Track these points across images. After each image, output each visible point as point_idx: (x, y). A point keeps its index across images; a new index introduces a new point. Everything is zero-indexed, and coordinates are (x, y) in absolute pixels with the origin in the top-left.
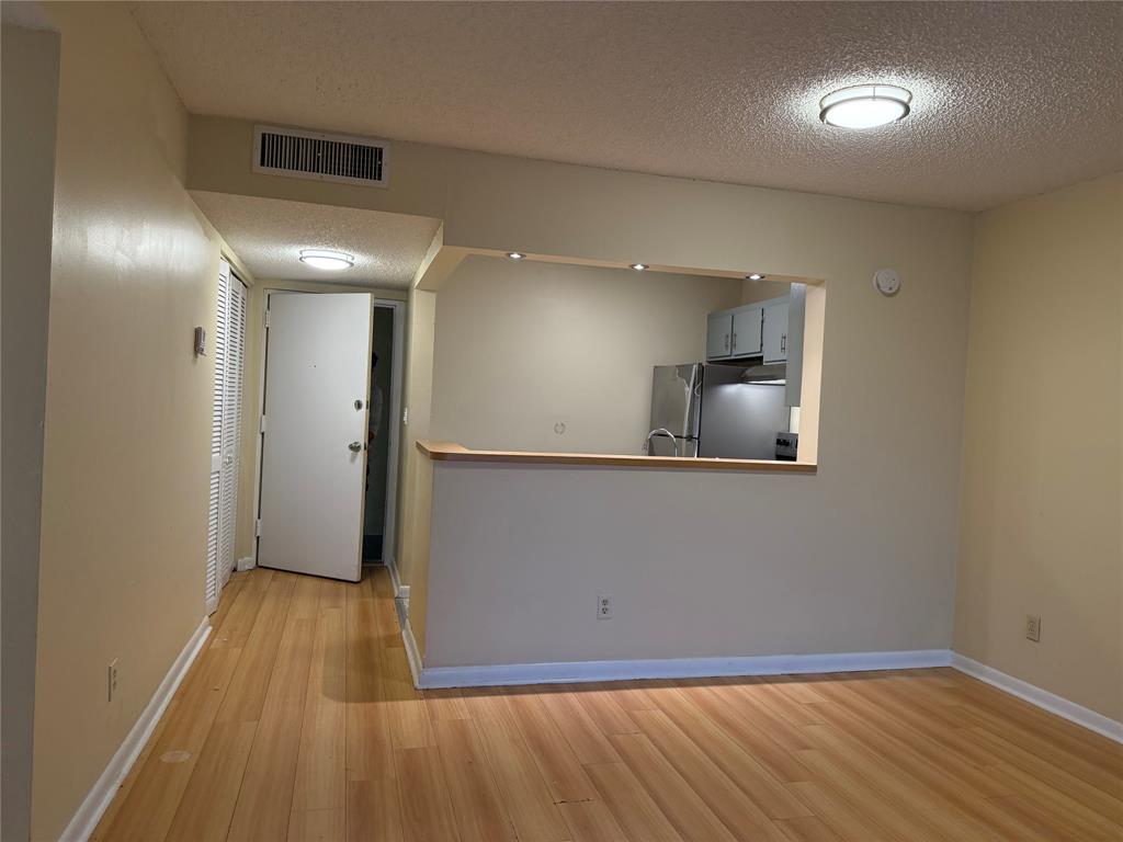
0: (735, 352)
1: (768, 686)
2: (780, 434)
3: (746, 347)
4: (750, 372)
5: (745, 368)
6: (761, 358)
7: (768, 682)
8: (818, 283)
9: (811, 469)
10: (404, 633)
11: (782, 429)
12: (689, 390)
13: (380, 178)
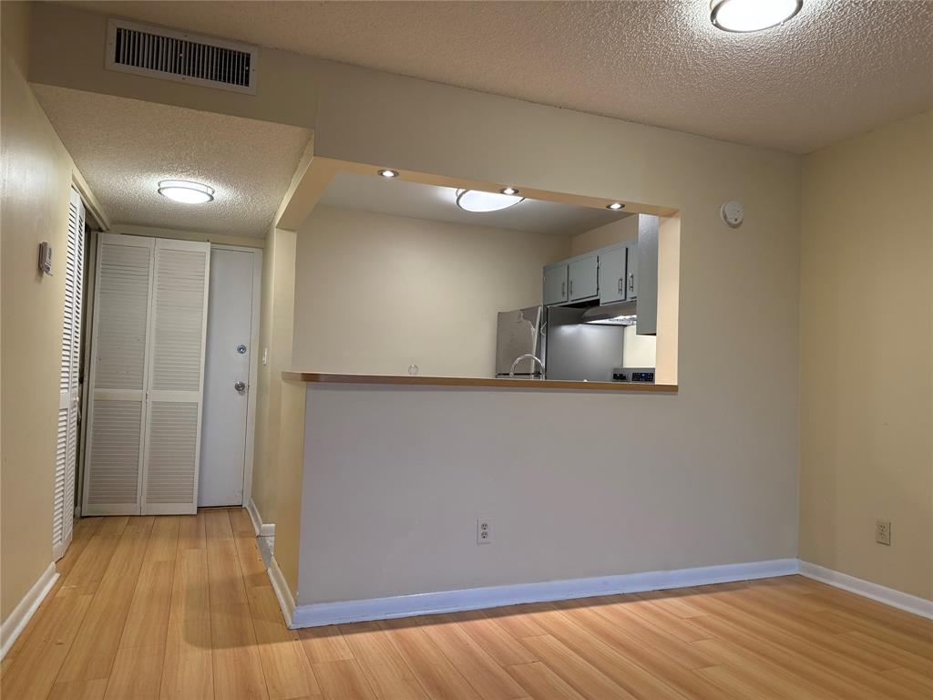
0: (571, 298)
1: (644, 603)
2: (615, 369)
3: (582, 292)
4: (589, 312)
5: (584, 310)
6: (599, 300)
7: (644, 599)
8: (671, 214)
9: (671, 388)
10: (270, 571)
12: (535, 331)
13: (247, 84)
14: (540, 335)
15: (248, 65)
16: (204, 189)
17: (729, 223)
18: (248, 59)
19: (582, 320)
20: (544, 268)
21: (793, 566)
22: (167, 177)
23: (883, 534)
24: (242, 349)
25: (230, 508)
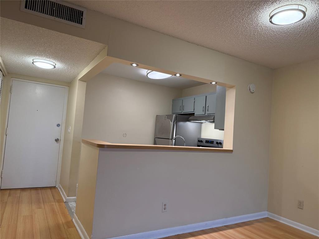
0: (183, 112)
1: (221, 232)
2: (198, 138)
3: (189, 110)
4: (191, 118)
5: (189, 117)
6: (194, 114)
7: (221, 230)
8: (232, 87)
9: (230, 151)
10: (73, 220)
11: (199, 137)
12: (172, 123)
13: (81, 24)
14: (174, 125)
15: (82, 16)
16: (52, 64)
17: (251, 92)
18: (82, 13)
19: (188, 120)
20: (173, 100)
21: (265, 214)
22: (37, 57)
23: (300, 205)
24: (58, 125)
25: (51, 188)
